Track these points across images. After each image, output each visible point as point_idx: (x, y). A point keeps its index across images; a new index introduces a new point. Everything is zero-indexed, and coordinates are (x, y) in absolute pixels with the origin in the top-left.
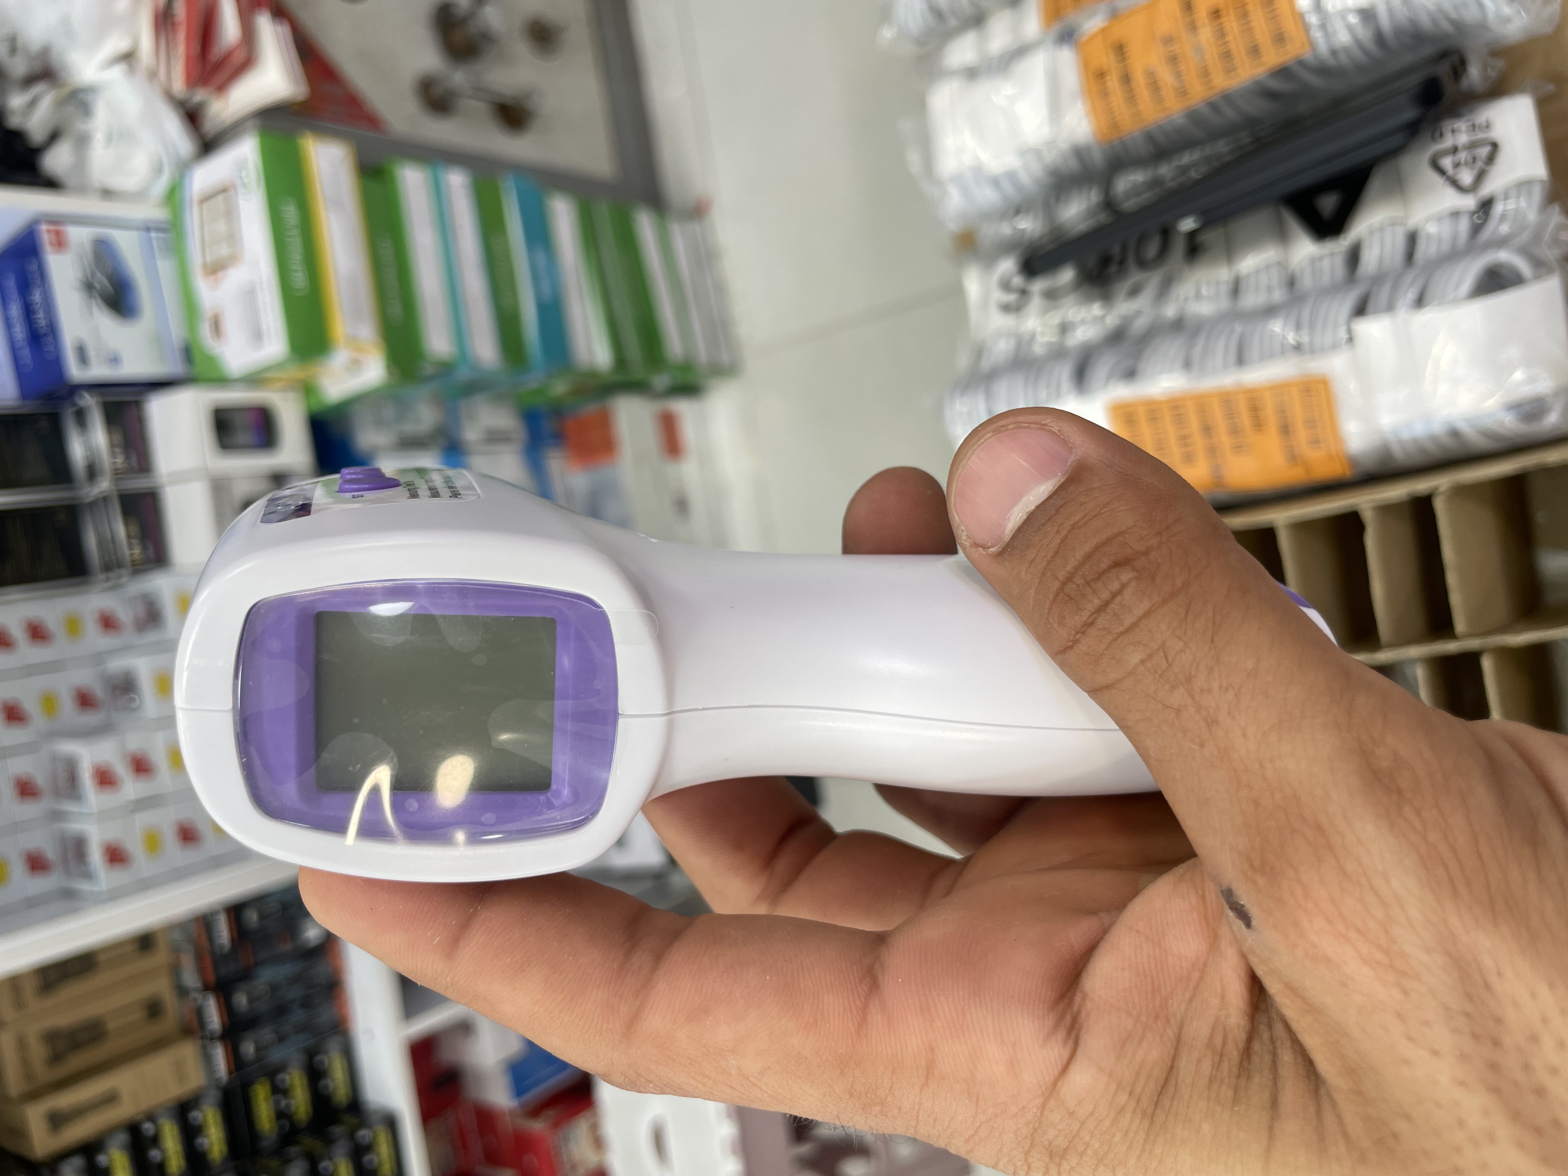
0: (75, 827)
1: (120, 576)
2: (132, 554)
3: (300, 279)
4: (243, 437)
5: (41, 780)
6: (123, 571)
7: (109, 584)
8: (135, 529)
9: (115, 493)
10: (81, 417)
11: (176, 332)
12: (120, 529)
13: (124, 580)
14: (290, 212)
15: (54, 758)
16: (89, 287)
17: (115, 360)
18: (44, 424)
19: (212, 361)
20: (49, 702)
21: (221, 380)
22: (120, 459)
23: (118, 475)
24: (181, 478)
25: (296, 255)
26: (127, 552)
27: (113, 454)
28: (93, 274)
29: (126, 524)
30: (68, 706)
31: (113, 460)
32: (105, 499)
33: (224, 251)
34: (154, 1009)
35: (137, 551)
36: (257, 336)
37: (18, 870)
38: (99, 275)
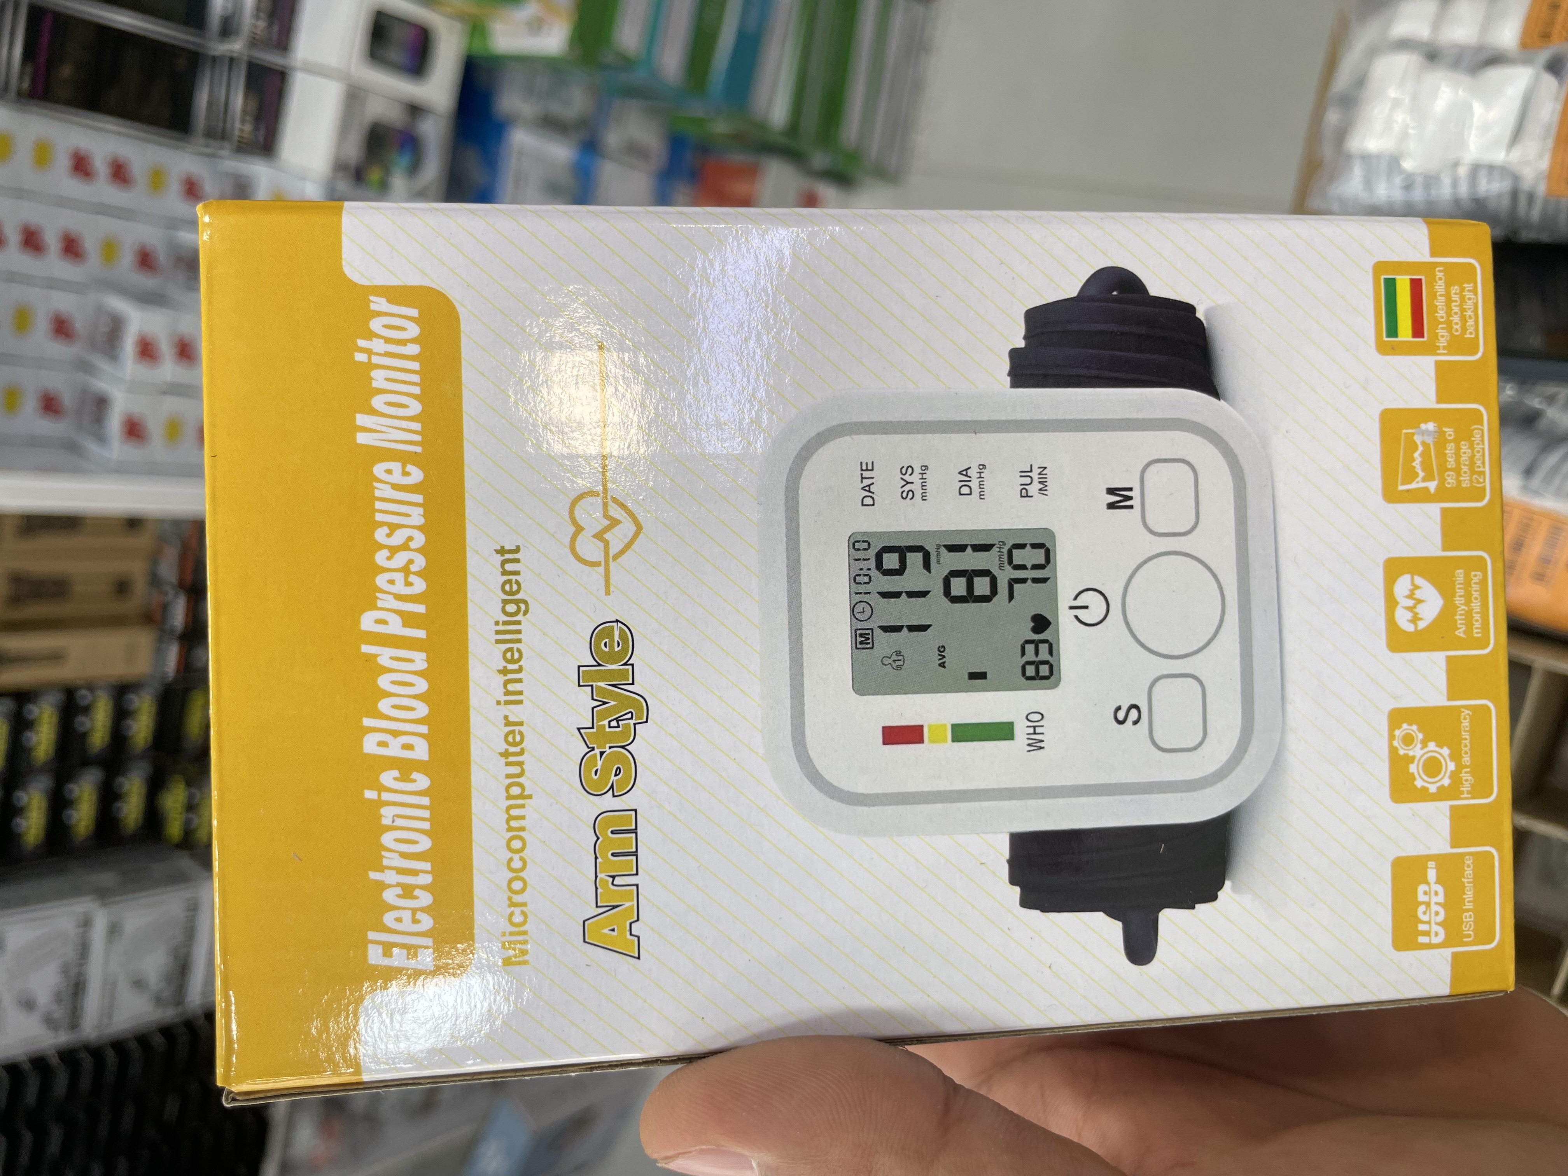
0: (101, 385)
1: (222, 148)
2: (242, 130)
4: (396, 52)
5: (79, 324)
6: (227, 144)
7: (209, 150)
8: (253, 105)
9: (245, 58)
12: (238, 100)
13: (225, 153)
15: (99, 309)
20: (110, 248)
22: (262, 24)
23: (255, 40)
24: (317, 70)
26: (238, 125)
27: (257, 17)
29: (246, 96)
30: (127, 259)
31: (253, 21)
32: (232, 61)
34: (122, 587)
35: (248, 127)
37: (30, 405)
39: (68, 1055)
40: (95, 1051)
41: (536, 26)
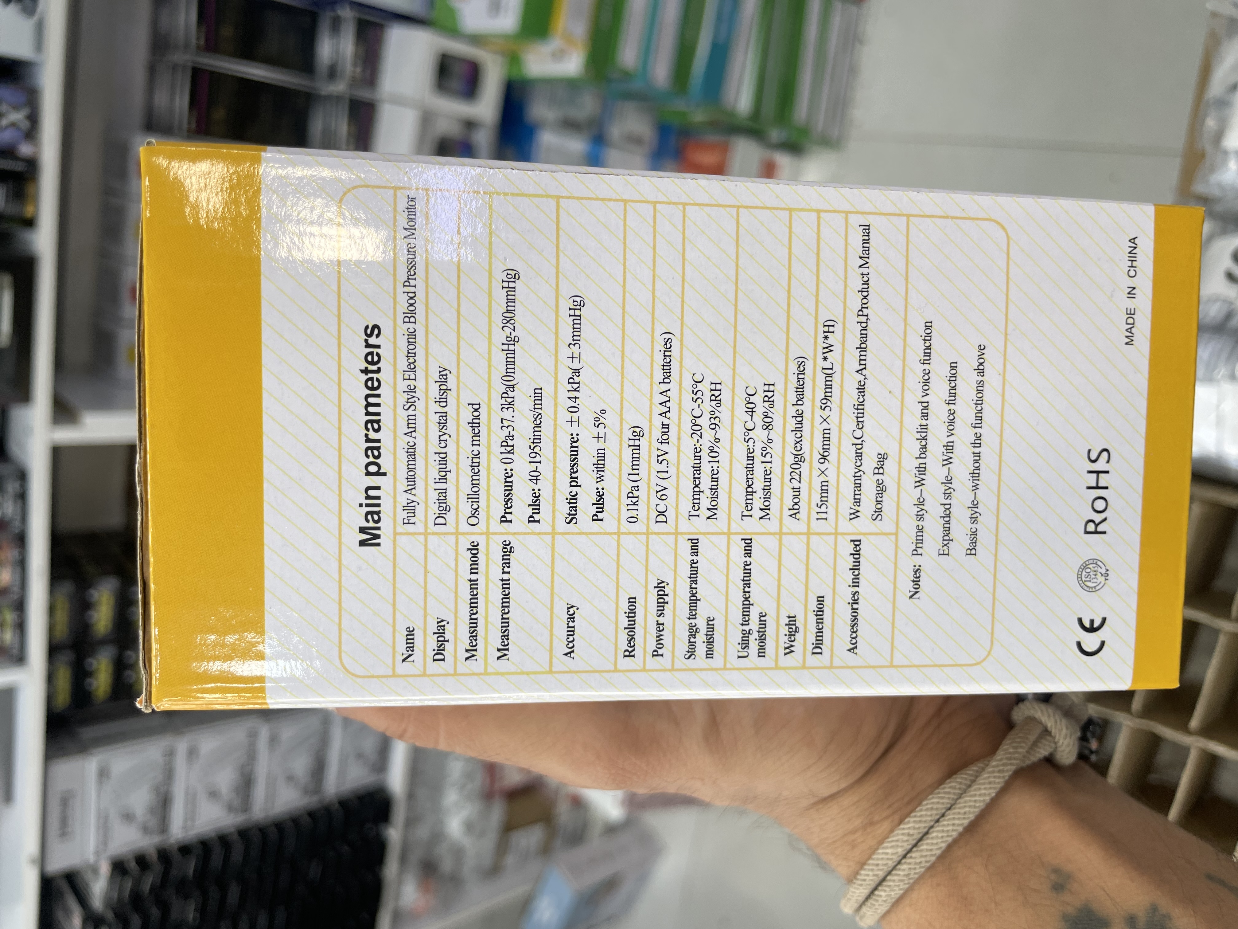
4: (456, 83)
8: (353, 129)
9: (347, 96)
10: (336, 25)
12: (344, 128)
19: (453, 14)
21: (455, 33)
22: (358, 70)
23: (354, 82)
24: (399, 101)
27: (355, 65)
29: (349, 123)
31: (353, 69)
32: (337, 99)
36: (496, 7)
39: (244, 833)
40: (262, 830)
41: (559, 55)
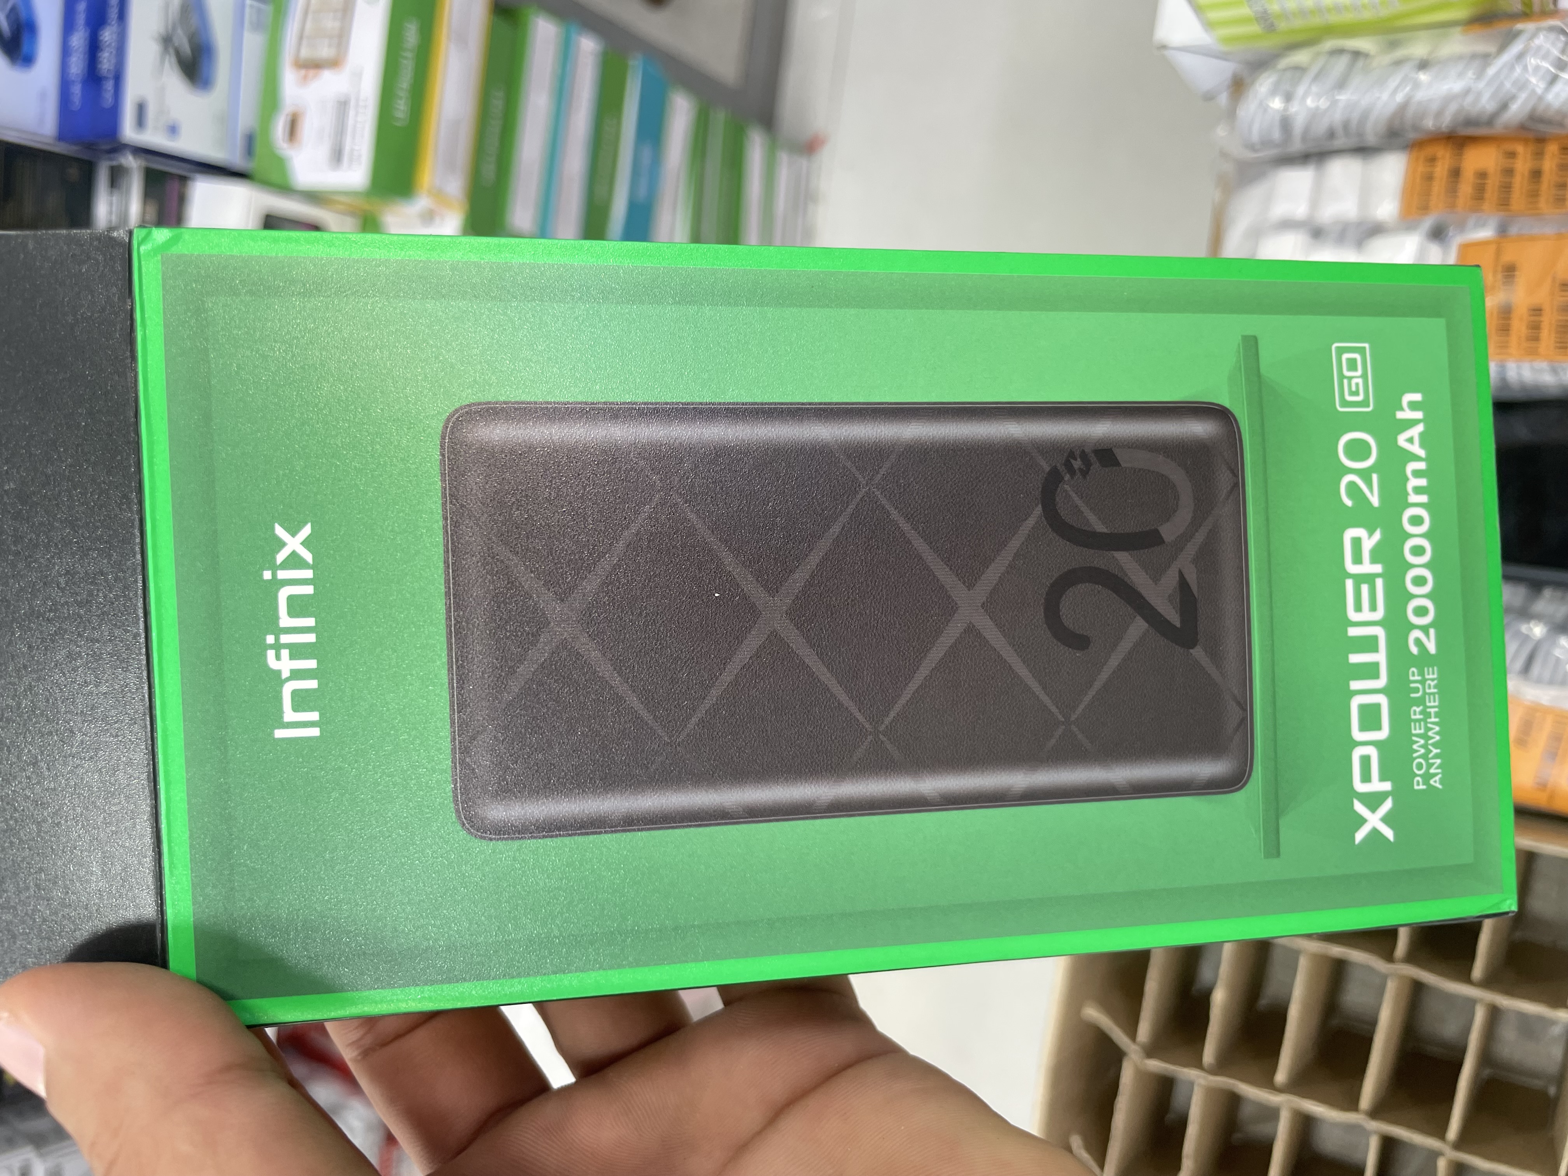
3: (401, 108)
10: (117, 176)
11: (246, 119)
14: (411, 34)
16: (167, 41)
17: (173, 130)
18: (73, 173)
19: (281, 163)
21: (285, 188)
25: (405, 82)
28: (174, 28)
33: (325, 51)
36: (337, 156)
38: (180, 31)
41: (429, 217)
